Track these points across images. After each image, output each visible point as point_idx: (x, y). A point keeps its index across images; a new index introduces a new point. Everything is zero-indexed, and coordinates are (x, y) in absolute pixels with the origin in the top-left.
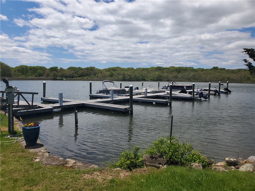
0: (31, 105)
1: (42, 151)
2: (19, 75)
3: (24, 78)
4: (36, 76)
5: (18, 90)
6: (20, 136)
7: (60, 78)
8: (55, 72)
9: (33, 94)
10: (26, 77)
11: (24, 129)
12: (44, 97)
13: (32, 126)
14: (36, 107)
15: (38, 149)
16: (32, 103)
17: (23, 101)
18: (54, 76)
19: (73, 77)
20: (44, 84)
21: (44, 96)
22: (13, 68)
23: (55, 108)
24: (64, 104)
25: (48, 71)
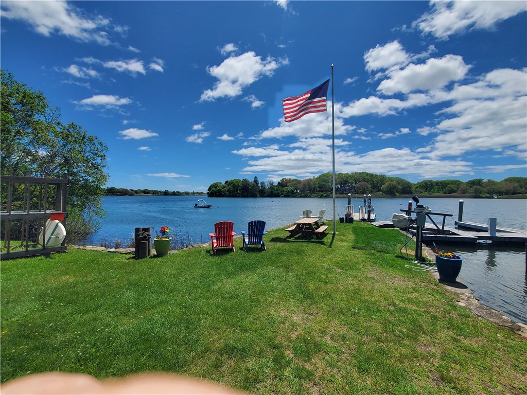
0: (441, 229)
1: (467, 294)
2: (421, 192)
3: (428, 195)
4: (445, 193)
5: (430, 211)
6: (431, 265)
7: (488, 195)
8: (477, 186)
9: (445, 215)
10: (430, 194)
11: (437, 258)
12: (459, 221)
13: (450, 257)
14: (448, 232)
15: (459, 289)
16: (443, 228)
17: (430, 223)
18: (476, 192)
19: (514, 193)
20: (461, 204)
21: (460, 219)
22: (415, 185)
23: (480, 238)
24: (498, 235)
25: (465, 186)
